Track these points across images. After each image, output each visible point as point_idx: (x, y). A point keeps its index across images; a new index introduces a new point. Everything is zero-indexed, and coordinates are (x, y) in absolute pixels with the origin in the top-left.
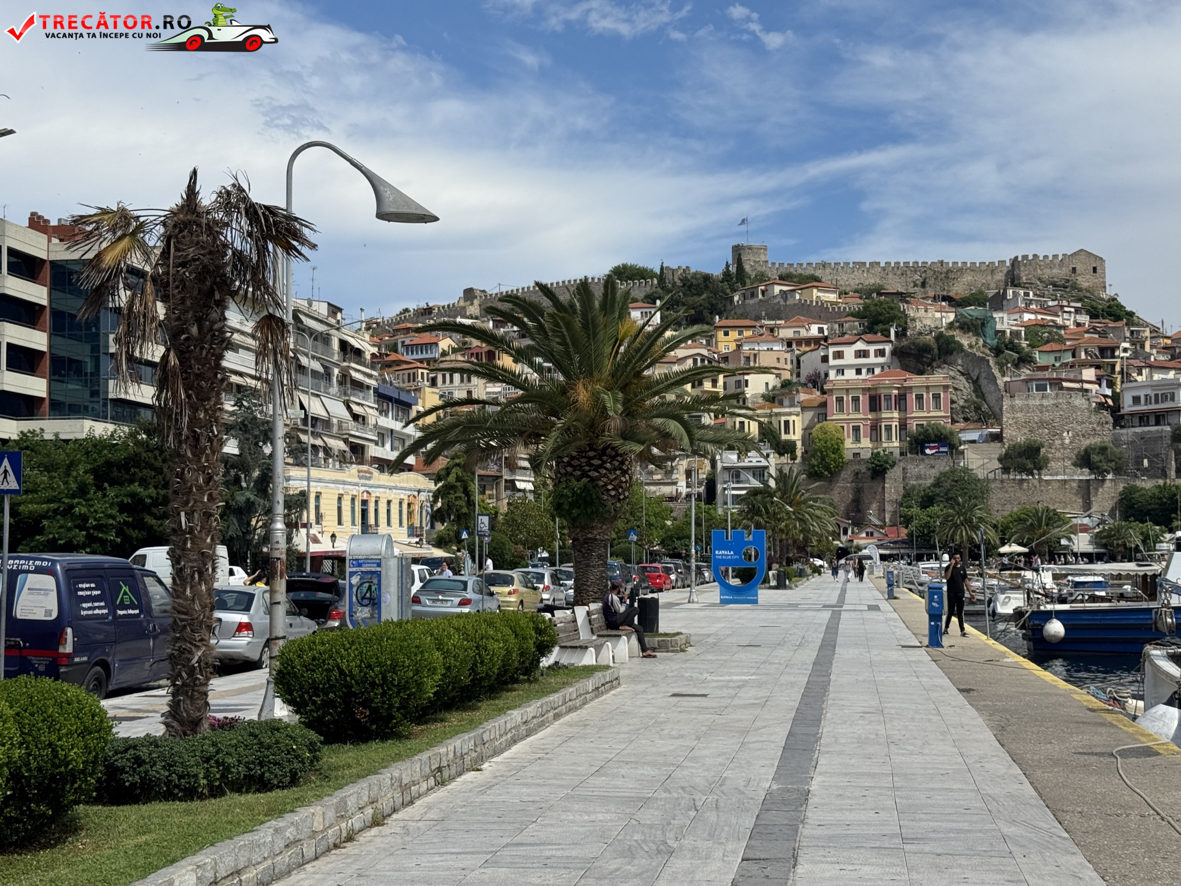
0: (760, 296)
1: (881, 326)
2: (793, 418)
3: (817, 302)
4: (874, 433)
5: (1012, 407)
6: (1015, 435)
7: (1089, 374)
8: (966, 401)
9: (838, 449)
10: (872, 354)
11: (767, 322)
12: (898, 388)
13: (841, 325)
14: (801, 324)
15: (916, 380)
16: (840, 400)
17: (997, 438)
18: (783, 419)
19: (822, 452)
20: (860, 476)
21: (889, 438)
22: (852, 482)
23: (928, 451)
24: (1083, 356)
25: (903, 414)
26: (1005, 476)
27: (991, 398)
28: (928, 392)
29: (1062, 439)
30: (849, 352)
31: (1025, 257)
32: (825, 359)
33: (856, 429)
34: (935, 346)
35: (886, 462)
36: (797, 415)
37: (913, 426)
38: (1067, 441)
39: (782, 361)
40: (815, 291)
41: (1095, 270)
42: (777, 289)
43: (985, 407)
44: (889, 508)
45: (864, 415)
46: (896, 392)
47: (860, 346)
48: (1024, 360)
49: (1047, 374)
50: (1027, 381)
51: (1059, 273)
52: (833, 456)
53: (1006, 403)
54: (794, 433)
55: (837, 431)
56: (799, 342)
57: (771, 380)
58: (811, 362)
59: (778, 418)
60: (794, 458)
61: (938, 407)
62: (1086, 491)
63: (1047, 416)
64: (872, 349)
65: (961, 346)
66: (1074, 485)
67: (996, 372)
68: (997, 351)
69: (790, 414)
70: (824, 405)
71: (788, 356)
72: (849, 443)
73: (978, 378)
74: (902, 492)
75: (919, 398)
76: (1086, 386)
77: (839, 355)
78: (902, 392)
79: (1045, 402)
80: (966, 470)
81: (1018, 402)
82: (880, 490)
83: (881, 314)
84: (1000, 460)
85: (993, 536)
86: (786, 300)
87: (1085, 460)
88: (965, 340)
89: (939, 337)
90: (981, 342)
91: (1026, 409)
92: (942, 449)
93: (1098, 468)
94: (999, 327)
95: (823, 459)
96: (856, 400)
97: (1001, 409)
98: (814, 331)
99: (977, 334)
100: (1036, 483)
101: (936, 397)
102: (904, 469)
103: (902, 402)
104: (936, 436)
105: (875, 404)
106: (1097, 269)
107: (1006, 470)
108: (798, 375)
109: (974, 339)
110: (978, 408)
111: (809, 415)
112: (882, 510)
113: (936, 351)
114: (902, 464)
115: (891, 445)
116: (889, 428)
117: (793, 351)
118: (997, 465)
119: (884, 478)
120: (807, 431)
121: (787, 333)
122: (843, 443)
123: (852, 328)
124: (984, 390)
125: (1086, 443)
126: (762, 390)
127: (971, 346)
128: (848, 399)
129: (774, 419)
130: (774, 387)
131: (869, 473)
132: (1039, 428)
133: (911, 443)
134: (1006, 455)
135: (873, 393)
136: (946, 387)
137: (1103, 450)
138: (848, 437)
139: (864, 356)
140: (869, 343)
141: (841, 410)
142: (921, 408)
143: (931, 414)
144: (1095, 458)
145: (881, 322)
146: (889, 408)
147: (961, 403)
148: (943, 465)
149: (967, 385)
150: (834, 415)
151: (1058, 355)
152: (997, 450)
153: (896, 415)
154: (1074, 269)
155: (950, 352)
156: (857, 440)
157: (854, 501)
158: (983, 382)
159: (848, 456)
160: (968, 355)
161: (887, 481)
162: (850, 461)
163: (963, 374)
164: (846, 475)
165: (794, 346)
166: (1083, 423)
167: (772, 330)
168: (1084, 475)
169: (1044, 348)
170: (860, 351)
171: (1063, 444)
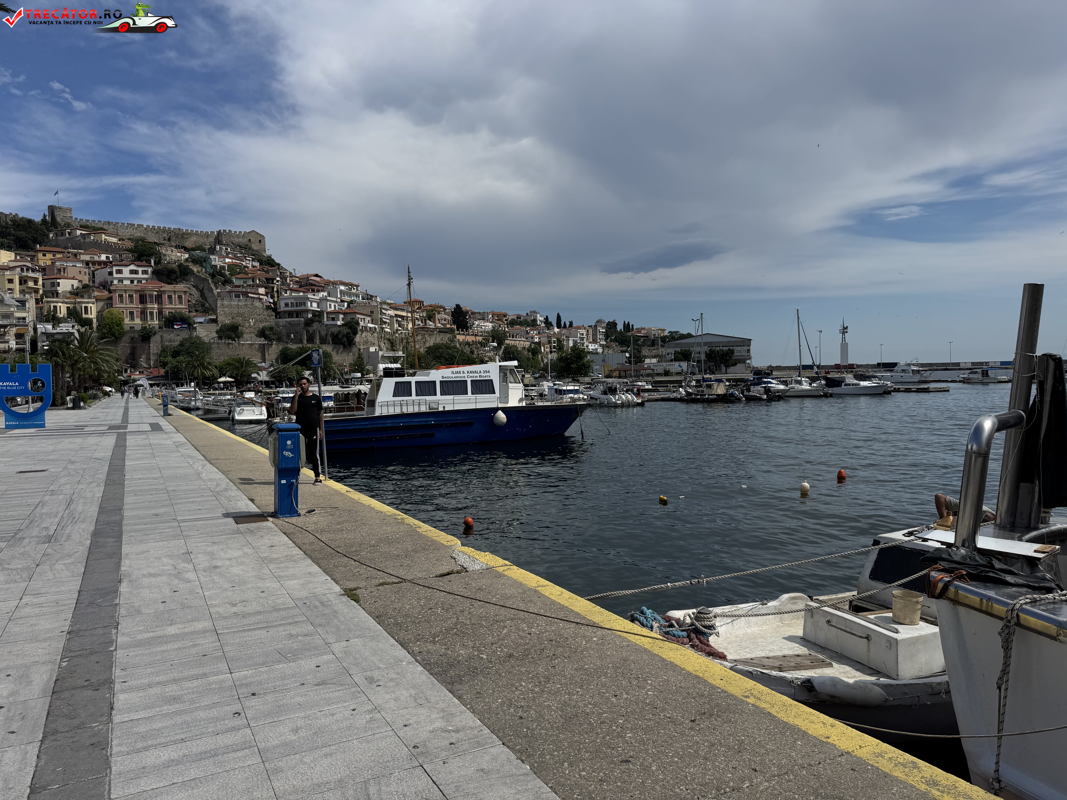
0: (67, 235)
1: (145, 258)
2: (90, 305)
3: (105, 242)
4: (143, 316)
5: (222, 305)
6: (224, 320)
7: (262, 290)
8: (196, 301)
9: (120, 324)
10: (140, 272)
11: (72, 251)
12: (157, 291)
13: (120, 255)
14: (95, 253)
15: (167, 287)
16: (121, 296)
17: (215, 321)
18: (83, 305)
19: (110, 326)
20: (134, 340)
21: (152, 319)
22: (130, 343)
23: (175, 327)
24: (258, 282)
25: (160, 306)
26: (220, 341)
27: (210, 300)
28: (175, 294)
29: (250, 323)
30: (126, 271)
31: (225, 231)
32: (111, 273)
33: (132, 313)
34: (177, 270)
35: (151, 332)
36: (93, 303)
37: (166, 312)
38: (252, 324)
39: (83, 273)
40: (103, 235)
41: (260, 241)
42: (79, 232)
43: (207, 305)
44: (152, 358)
45: (136, 306)
46: (155, 293)
47: (133, 267)
48: (227, 282)
49: (240, 289)
50: (230, 292)
51: (243, 241)
52: (117, 328)
53: (219, 303)
54: (91, 314)
55: (119, 314)
56: (94, 263)
57: (76, 283)
58: (101, 274)
59: (80, 305)
60: (91, 328)
61: (181, 303)
62: (263, 349)
63: (241, 311)
64: (140, 269)
65: (192, 272)
66: (257, 346)
67: (212, 286)
68: (213, 276)
69: (88, 303)
70: (111, 298)
71: (87, 270)
72: (127, 321)
73: (203, 289)
74: (160, 349)
75: (170, 297)
76: (261, 297)
77: (119, 272)
78: (159, 293)
79: (240, 303)
80: (198, 337)
81: (226, 303)
82: (147, 348)
83: (145, 251)
84: (217, 332)
85: (216, 372)
86: (84, 239)
87: (262, 333)
88: (195, 269)
89: (180, 266)
90: (204, 270)
91: (230, 306)
92: (183, 326)
93: (269, 338)
94: (213, 263)
95: (110, 329)
96: (131, 296)
97: (216, 306)
98: (103, 257)
99: (201, 265)
100: (237, 344)
101: (180, 297)
102: (161, 336)
103: (160, 299)
104: (180, 318)
105: (143, 299)
106: (261, 240)
107: (220, 338)
108: (94, 282)
109: (200, 269)
110: (203, 305)
111: (101, 304)
112: (148, 359)
113: (178, 273)
114: (160, 333)
115: (153, 323)
116: (152, 313)
117: (89, 268)
118: (215, 335)
119: (149, 341)
120: (100, 313)
121: (87, 258)
122: (123, 320)
123: (127, 258)
124: (206, 296)
125: (261, 325)
126: (69, 288)
127: (198, 272)
128: (126, 296)
129: (77, 306)
130: (78, 288)
131: (140, 338)
132: (237, 316)
133: (165, 322)
134: (220, 329)
135: (141, 293)
136: (185, 292)
137: (271, 329)
138: (127, 317)
139: (135, 274)
140: (138, 266)
141: (122, 302)
142: (171, 303)
143: (177, 307)
144: (267, 332)
145: (145, 255)
146: (151, 302)
147: (194, 302)
148: (185, 334)
149: (197, 293)
150: (117, 304)
151: (245, 280)
152: (214, 328)
153: (156, 306)
154: (250, 240)
155: (187, 274)
156: (132, 319)
157: (131, 354)
158: (206, 291)
159: (127, 328)
160: (197, 276)
161: (151, 343)
162: (128, 331)
163: (194, 286)
164: (126, 339)
165: (91, 265)
166: (260, 315)
167: (76, 255)
168: (262, 341)
169: (238, 276)
170: (133, 270)
171: (250, 325)
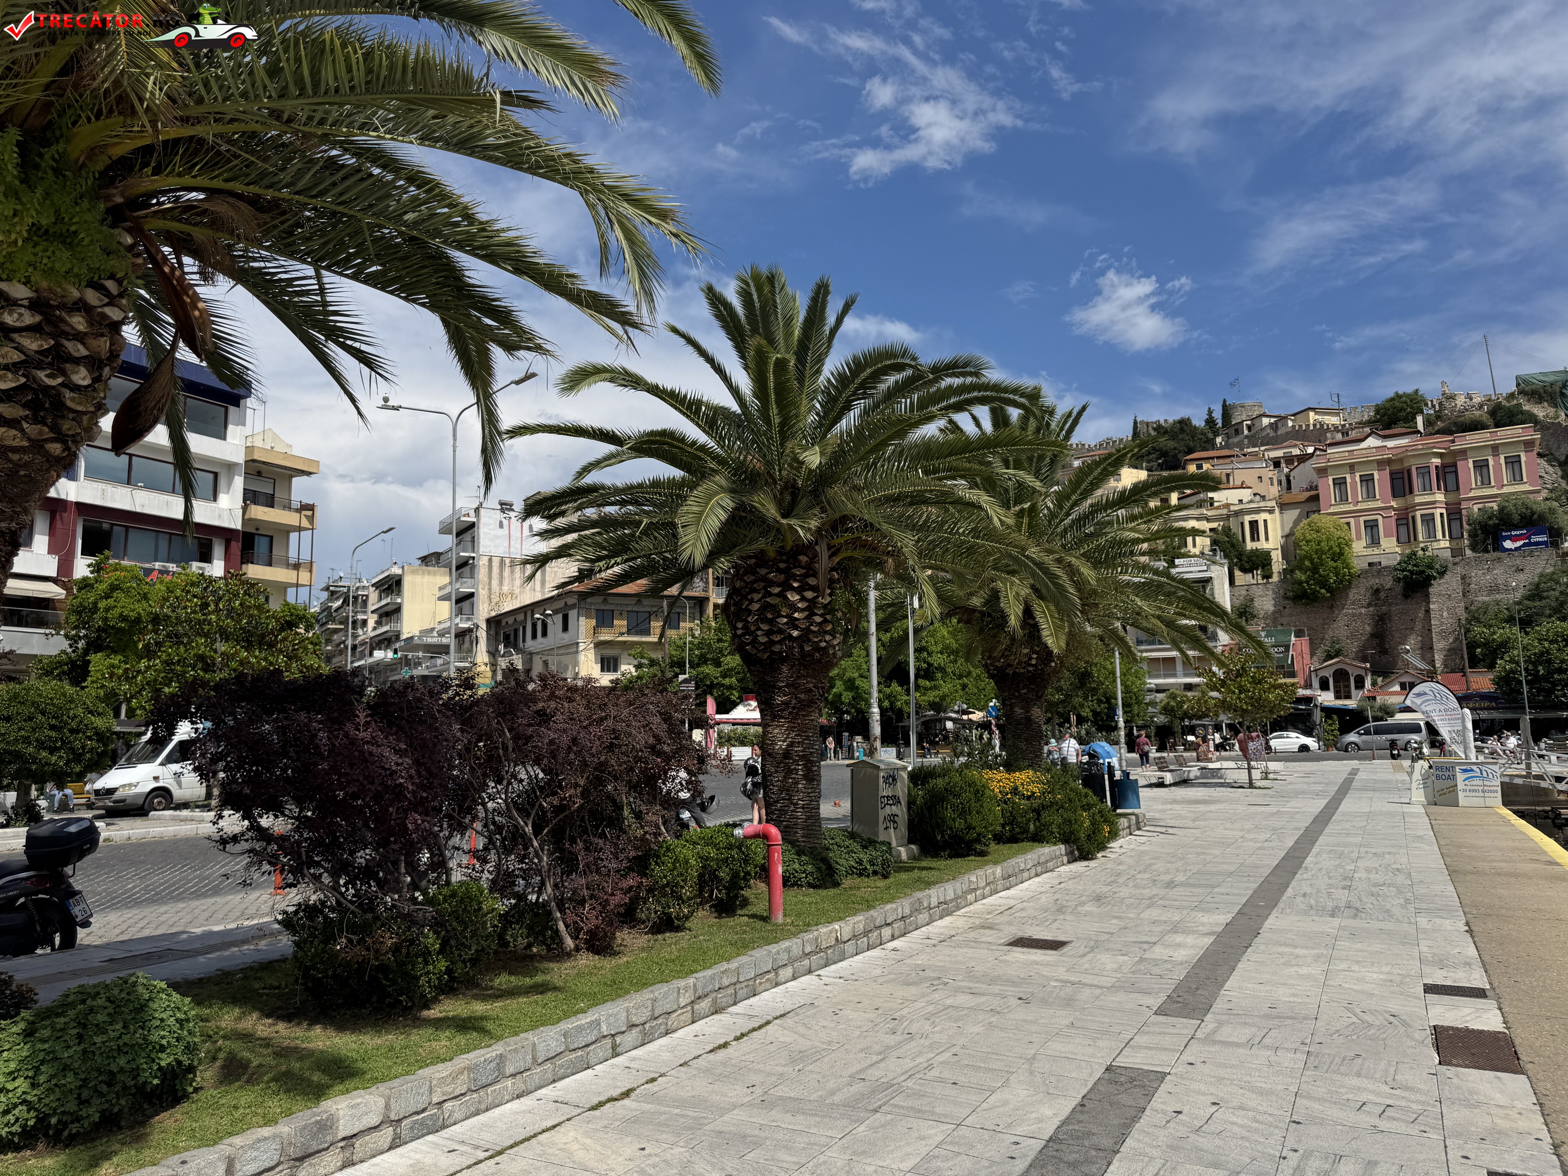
0: (1246, 432)
2: (1265, 517)
4: (1403, 530)
8: (1551, 491)
9: (1341, 554)
11: (1250, 450)
12: (1441, 455)
13: (1345, 433)
14: (1293, 445)
15: (1472, 439)
16: (1340, 484)
18: (1247, 519)
20: (1382, 595)
22: (1369, 605)
23: (1508, 544)
25: (1452, 497)
28: (1496, 455)
33: (1371, 526)
34: (1489, 422)
35: (1430, 566)
36: (1271, 512)
37: (1474, 510)
39: (1266, 480)
40: (1312, 414)
42: (1266, 421)
44: (1440, 645)
45: (1382, 503)
46: (1437, 461)
47: (1373, 442)
52: (1332, 563)
54: (1267, 539)
55: (1338, 527)
56: (1290, 460)
57: (1248, 496)
59: (1240, 519)
60: (1267, 576)
61: (1518, 478)
65: (1533, 417)
69: (1258, 511)
70: (1316, 498)
71: (1274, 475)
72: (1359, 547)
73: (1567, 458)
74: (1464, 616)
75: (1481, 466)
78: (1448, 460)
82: (1421, 615)
83: (1402, 410)
86: (1276, 429)
88: (1537, 409)
89: (1496, 410)
90: (1562, 415)
92: (1534, 539)
95: (1315, 569)
98: (1311, 450)
99: (1555, 405)
101: (1514, 462)
102: (1463, 578)
103: (1450, 478)
104: (1521, 520)
105: (1401, 484)
109: (1551, 410)
111: (1293, 514)
112: (1427, 649)
115: (1435, 545)
116: (1429, 520)
117: (1280, 469)
119: (1427, 595)
120: (1291, 537)
121: (1277, 454)
122: (1349, 546)
127: (1548, 417)
131: (1399, 588)
133: (1472, 536)
135: (1396, 467)
136: (1530, 444)
138: (1359, 537)
141: (1343, 498)
142: (1486, 481)
143: (1506, 490)
146: (1427, 488)
148: (1540, 565)
149: (1550, 469)
150: (1332, 507)
153: (1440, 497)
156: (1375, 541)
157: (1373, 635)
160: (1545, 428)
161: (1433, 599)
